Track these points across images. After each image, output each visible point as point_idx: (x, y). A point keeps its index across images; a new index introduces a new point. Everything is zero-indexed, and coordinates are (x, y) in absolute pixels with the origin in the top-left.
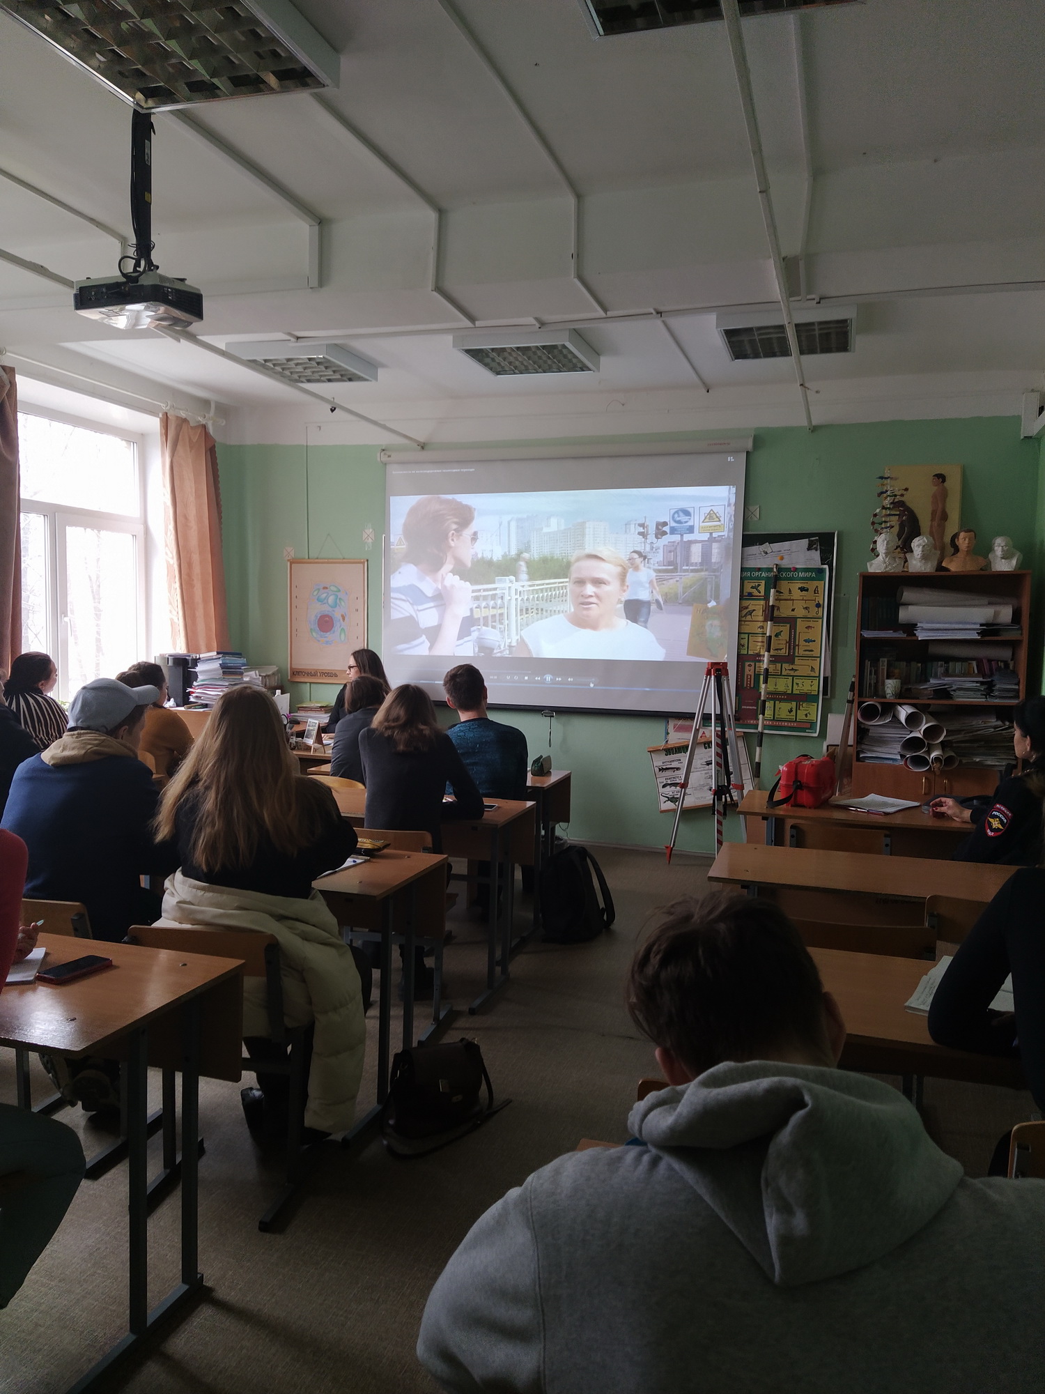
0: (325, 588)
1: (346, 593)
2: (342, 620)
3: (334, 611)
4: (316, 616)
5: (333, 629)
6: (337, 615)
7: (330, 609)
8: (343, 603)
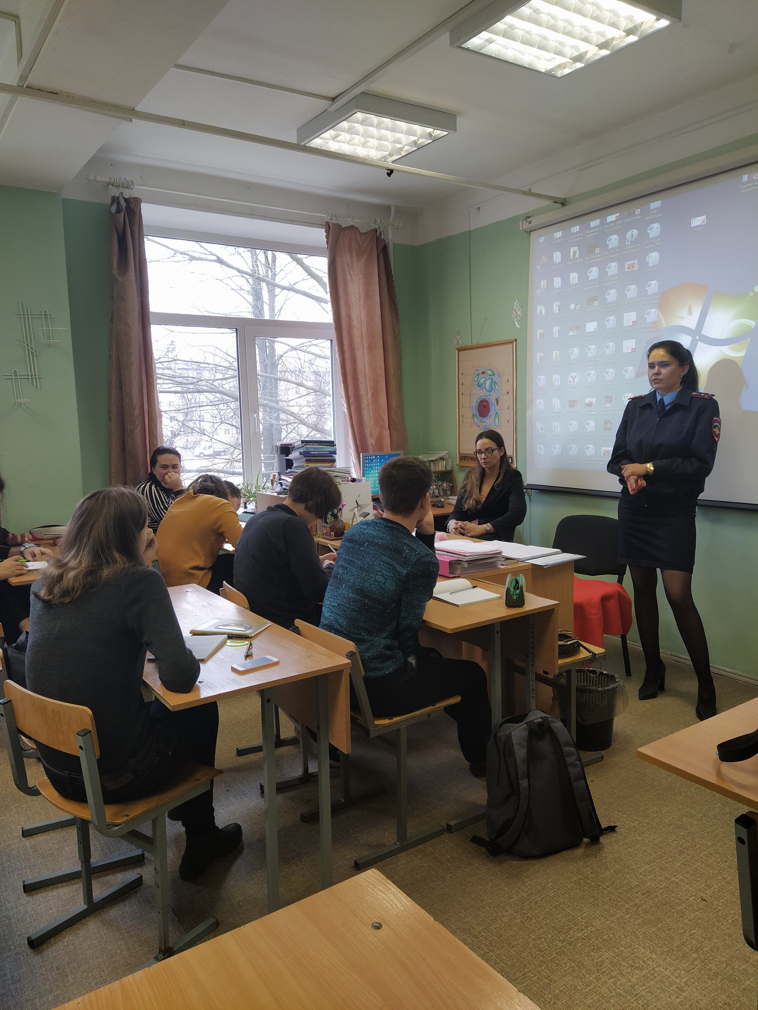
0: (483, 373)
1: (500, 376)
2: (496, 404)
3: (490, 395)
4: (477, 402)
5: (490, 414)
6: (492, 401)
7: (488, 394)
8: (497, 387)
